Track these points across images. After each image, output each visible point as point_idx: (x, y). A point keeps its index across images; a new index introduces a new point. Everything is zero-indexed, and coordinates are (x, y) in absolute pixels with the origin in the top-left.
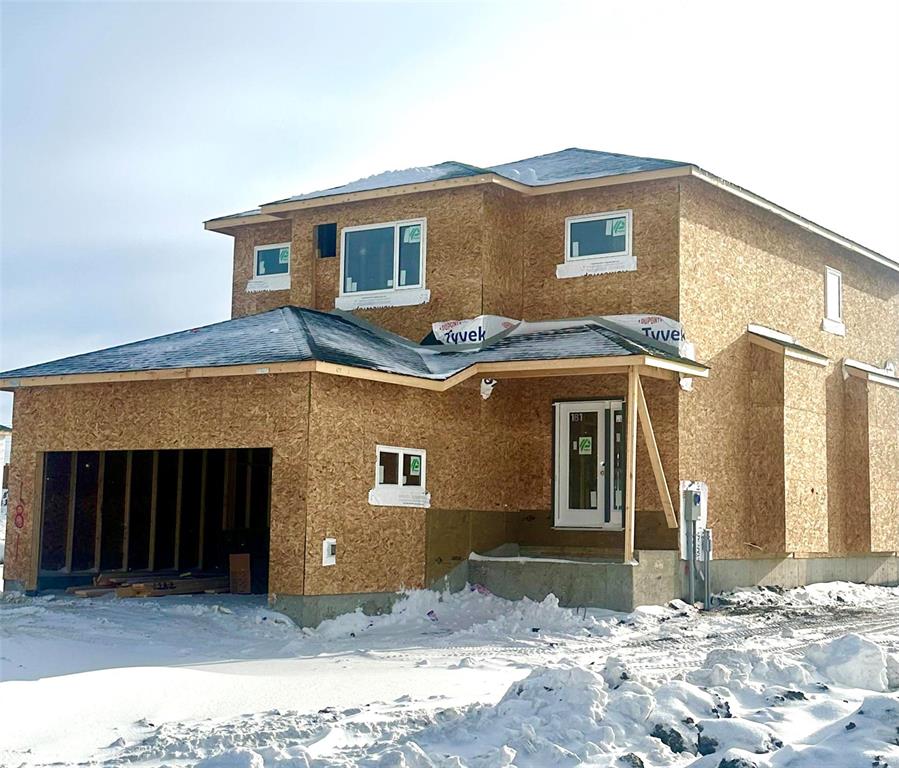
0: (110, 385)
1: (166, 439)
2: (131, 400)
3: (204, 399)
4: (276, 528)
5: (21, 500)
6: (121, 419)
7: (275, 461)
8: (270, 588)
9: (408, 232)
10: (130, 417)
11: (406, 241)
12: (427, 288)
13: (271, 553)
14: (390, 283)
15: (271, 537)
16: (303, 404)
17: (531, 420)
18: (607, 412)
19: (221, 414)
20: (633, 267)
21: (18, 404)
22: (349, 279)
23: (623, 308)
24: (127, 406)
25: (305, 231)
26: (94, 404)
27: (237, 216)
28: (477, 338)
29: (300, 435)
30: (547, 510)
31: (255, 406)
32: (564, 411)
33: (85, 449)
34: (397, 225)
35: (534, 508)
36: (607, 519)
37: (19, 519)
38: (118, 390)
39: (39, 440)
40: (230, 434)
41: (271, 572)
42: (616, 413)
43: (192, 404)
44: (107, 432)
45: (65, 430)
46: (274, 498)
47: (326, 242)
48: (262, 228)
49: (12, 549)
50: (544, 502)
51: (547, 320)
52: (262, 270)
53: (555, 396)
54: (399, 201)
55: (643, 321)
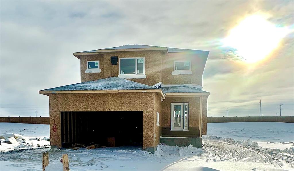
0: (85, 94)
1: (107, 109)
2: (93, 98)
3: (119, 98)
4: (144, 131)
5: (55, 124)
6: (90, 103)
7: (144, 114)
8: (143, 146)
9: (139, 60)
10: (93, 103)
11: (139, 62)
12: (145, 74)
13: (143, 137)
14: (134, 73)
15: (143, 133)
16: (152, 100)
17: (165, 107)
18: (184, 105)
19: (125, 102)
20: (191, 74)
21: (51, 98)
22: (122, 71)
23: (188, 82)
24: (92, 99)
25: (108, 58)
26: (80, 99)
27: (84, 52)
28: (160, 87)
29: (152, 108)
30: (169, 127)
31: (136, 100)
32: (173, 105)
33: (77, 111)
34: (136, 58)
35: (166, 126)
36: (184, 129)
37: (55, 130)
38: (88, 95)
39: (60, 108)
40: (128, 108)
41: (143, 142)
42: (186, 106)
43: (115, 100)
44: (85, 107)
45: (70, 106)
46: (144, 124)
47: (114, 61)
48: (89, 56)
49: (53, 138)
50: (169, 125)
51: (169, 84)
52: (90, 67)
53: (171, 101)
54: (137, 53)
55: (194, 86)
